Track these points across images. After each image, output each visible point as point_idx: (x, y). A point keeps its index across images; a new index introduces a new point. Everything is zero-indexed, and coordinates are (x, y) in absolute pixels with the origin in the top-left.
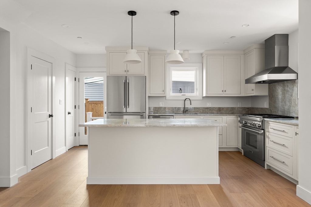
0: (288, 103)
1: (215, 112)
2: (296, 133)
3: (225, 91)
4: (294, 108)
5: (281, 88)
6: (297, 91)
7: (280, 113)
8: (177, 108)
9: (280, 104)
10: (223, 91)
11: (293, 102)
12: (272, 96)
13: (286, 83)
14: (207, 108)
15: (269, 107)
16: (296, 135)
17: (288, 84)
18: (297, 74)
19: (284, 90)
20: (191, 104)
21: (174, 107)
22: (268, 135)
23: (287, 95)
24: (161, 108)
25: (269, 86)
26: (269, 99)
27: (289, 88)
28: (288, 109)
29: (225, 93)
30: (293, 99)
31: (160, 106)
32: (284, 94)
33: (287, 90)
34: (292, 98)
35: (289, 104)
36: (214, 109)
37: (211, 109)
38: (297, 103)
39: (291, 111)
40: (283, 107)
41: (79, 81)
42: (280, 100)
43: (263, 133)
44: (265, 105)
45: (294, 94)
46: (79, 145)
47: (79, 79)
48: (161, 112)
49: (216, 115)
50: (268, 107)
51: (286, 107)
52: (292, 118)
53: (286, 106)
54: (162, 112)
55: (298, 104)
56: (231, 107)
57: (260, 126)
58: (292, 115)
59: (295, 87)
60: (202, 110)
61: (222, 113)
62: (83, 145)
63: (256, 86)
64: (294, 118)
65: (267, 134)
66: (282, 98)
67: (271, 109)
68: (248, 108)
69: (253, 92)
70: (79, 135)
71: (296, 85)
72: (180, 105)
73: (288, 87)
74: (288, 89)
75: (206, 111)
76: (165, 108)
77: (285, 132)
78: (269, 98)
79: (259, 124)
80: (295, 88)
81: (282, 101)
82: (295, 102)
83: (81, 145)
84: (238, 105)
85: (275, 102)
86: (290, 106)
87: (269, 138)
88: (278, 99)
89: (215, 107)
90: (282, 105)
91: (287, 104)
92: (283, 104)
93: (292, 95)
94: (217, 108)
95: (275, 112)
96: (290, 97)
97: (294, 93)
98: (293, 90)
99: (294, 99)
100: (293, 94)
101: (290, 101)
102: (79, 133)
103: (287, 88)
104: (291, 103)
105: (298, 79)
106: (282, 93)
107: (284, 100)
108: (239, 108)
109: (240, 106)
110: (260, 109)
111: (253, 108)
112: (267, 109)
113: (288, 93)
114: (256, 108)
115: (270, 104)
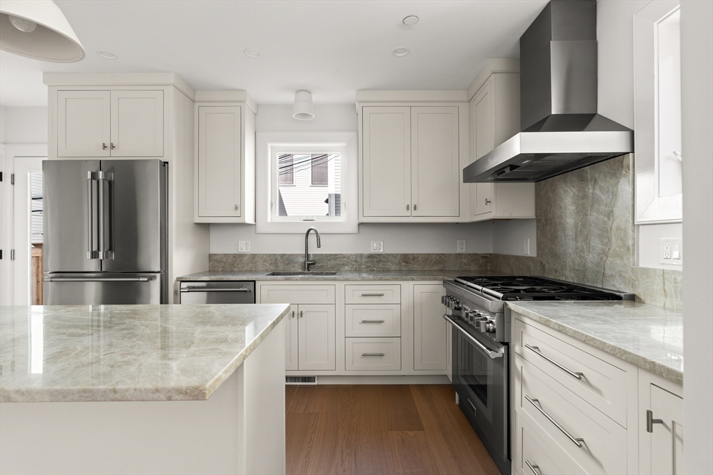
0: (596, 243)
1: (393, 267)
2: (649, 413)
3: (415, 208)
4: (619, 261)
5: (574, 190)
6: (630, 196)
7: (570, 277)
8: (285, 257)
9: (569, 245)
10: (408, 208)
11: (614, 239)
12: (545, 221)
13: (589, 170)
14: (372, 256)
15: (538, 253)
16: (650, 429)
17: (597, 175)
18: (632, 133)
19: (585, 197)
20: (318, 246)
22: (520, 369)
23: (595, 214)
24: (242, 256)
25: (537, 189)
26: (537, 230)
27: (601, 188)
28: (598, 265)
29: (414, 213)
30: (614, 226)
31: (240, 251)
32: (582, 211)
33: (593, 198)
34: (610, 222)
35: (600, 246)
38: (630, 243)
39: (608, 272)
40: (580, 257)
41: (12, 183)
42: (570, 232)
43: (506, 357)
44: (526, 247)
45: (620, 210)
47: (12, 176)
48: (244, 267)
50: (534, 255)
51: (591, 258)
52: (613, 297)
53: (589, 252)
54: (245, 269)
55: (634, 245)
56: (438, 255)
57: (494, 331)
58: (614, 286)
59: (622, 181)
60: (357, 261)
61: (411, 271)
63: (496, 188)
64: (619, 298)
65: (517, 363)
66: (576, 226)
67: (544, 262)
68: (485, 257)
72: (295, 248)
73: (597, 187)
74: (598, 192)
75: (369, 264)
76: (254, 256)
77: (588, 383)
78: (538, 226)
79: (491, 322)
80: (624, 186)
81: (576, 236)
82: (621, 239)
84: (457, 247)
85: (554, 239)
86: (605, 253)
87: (522, 381)
88: (564, 230)
89: (392, 254)
90: (577, 248)
91: (592, 244)
92: (579, 244)
93: (610, 214)
94: (397, 255)
95: (556, 271)
96: (606, 219)
97: (619, 203)
98: (615, 195)
99: (618, 229)
100: (615, 209)
101: (605, 233)
103: (594, 188)
104: (609, 240)
105: (633, 152)
106: (576, 209)
107: (581, 232)
108: (459, 256)
109: (464, 251)
110: (513, 260)
111: (497, 257)
112: (532, 259)
113: (597, 206)
114: (504, 256)
115: (539, 244)
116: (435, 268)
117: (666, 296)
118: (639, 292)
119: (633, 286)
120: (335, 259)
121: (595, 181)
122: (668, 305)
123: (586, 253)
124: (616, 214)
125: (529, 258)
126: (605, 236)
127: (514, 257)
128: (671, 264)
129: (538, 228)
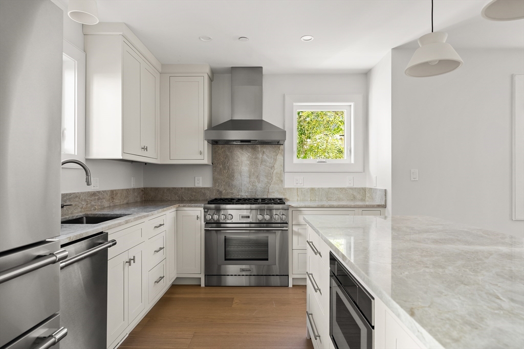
0: (263, 179)
3: (146, 149)
4: (277, 186)
5: (249, 154)
9: (244, 180)
10: (143, 149)
11: (274, 178)
12: (222, 167)
13: (259, 147)
15: (213, 185)
17: (265, 150)
19: (256, 158)
23: (263, 167)
27: (267, 156)
28: (265, 188)
29: (145, 153)
32: (254, 164)
33: (262, 159)
34: (272, 171)
35: (266, 180)
38: (283, 178)
39: (270, 191)
40: (253, 185)
42: (245, 174)
45: (277, 166)
50: (210, 186)
53: (259, 183)
58: (274, 196)
59: (279, 155)
66: (249, 171)
69: (201, 157)
71: (281, 153)
80: (280, 157)
81: (250, 176)
82: (278, 177)
85: (231, 177)
86: (269, 183)
88: (240, 173)
90: (250, 181)
91: (261, 179)
92: (252, 180)
93: (272, 167)
94: (108, 191)
96: (270, 169)
97: (277, 163)
98: (275, 160)
99: (276, 173)
100: (275, 165)
103: (263, 155)
104: (272, 178)
106: (250, 163)
107: (254, 174)
110: (183, 190)
111: (157, 189)
112: (208, 189)
113: (264, 163)
114: (168, 189)
115: (215, 180)
117: (298, 196)
119: (284, 195)
121: (264, 152)
122: (299, 199)
123: (257, 184)
124: (275, 168)
125: (204, 188)
126: (269, 175)
127: (185, 188)
128: (299, 186)
129: (214, 171)
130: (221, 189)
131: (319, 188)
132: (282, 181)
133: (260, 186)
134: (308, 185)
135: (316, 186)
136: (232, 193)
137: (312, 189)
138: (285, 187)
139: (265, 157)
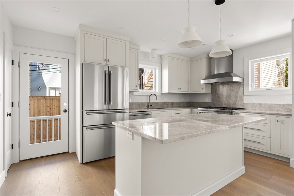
1: (170, 106)
4: (240, 102)
7: (224, 106)
9: (224, 99)
11: (238, 98)
13: (231, 84)
14: (164, 103)
15: (212, 101)
17: (234, 85)
18: (243, 78)
20: (157, 100)
21: (140, 103)
23: (233, 93)
27: (235, 88)
28: (234, 103)
29: (180, 90)
32: (229, 92)
34: (237, 95)
35: (234, 99)
36: (169, 103)
37: (167, 104)
39: (236, 104)
40: (228, 102)
41: (19, 67)
42: (225, 96)
44: (207, 100)
46: (19, 161)
47: (19, 63)
49: (180, 109)
58: (238, 107)
59: (241, 87)
60: (161, 104)
61: (173, 107)
62: (26, 160)
63: (205, 85)
66: (227, 95)
68: (188, 102)
69: (203, 90)
70: (19, 146)
71: (242, 86)
72: (145, 100)
75: (164, 105)
76: (132, 103)
80: (241, 88)
81: (227, 97)
82: (241, 98)
83: (23, 161)
84: (183, 100)
85: (219, 98)
86: (236, 101)
88: (223, 96)
91: (232, 99)
92: (228, 99)
98: (239, 90)
99: (240, 96)
102: (19, 143)
103: (233, 88)
104: (237, 98)
105: (243, 82)
106: (227, 92)
108: (183, 102)
109: (184, 101)
110: (201, 103)
111: (193, 102)
112: (210, 102)
113: (233, 91)
114: (196, 102)
115: (212, 99)
116: (178, 106)
117: (251, 107)
118: (245, 107)
120: (156, 104)
121: (233, 86)
122: (252, 109)
123: (230, 101)
124: (239, 93)
125: (208, 102)
126: (236, 97)
127: (202, 102)
128: (252, 102)
129: (212, 95)
130: (214, 103)
131: (264, 104)
132: (242, 100)
133: (231, 102)
134: (257, 102)
135: (262, 102)
136: (219, 105)
137: (260, 104)
138: (245, 103)
139: (234, 88)
